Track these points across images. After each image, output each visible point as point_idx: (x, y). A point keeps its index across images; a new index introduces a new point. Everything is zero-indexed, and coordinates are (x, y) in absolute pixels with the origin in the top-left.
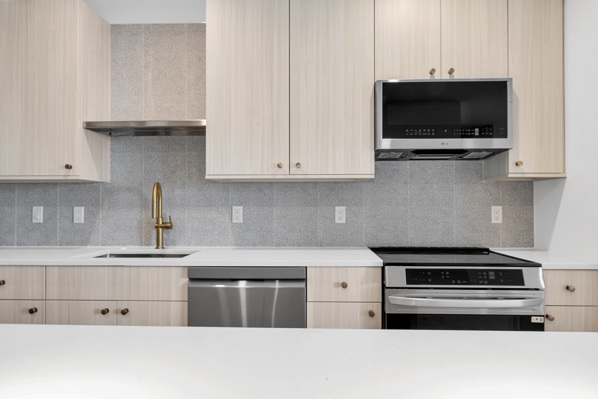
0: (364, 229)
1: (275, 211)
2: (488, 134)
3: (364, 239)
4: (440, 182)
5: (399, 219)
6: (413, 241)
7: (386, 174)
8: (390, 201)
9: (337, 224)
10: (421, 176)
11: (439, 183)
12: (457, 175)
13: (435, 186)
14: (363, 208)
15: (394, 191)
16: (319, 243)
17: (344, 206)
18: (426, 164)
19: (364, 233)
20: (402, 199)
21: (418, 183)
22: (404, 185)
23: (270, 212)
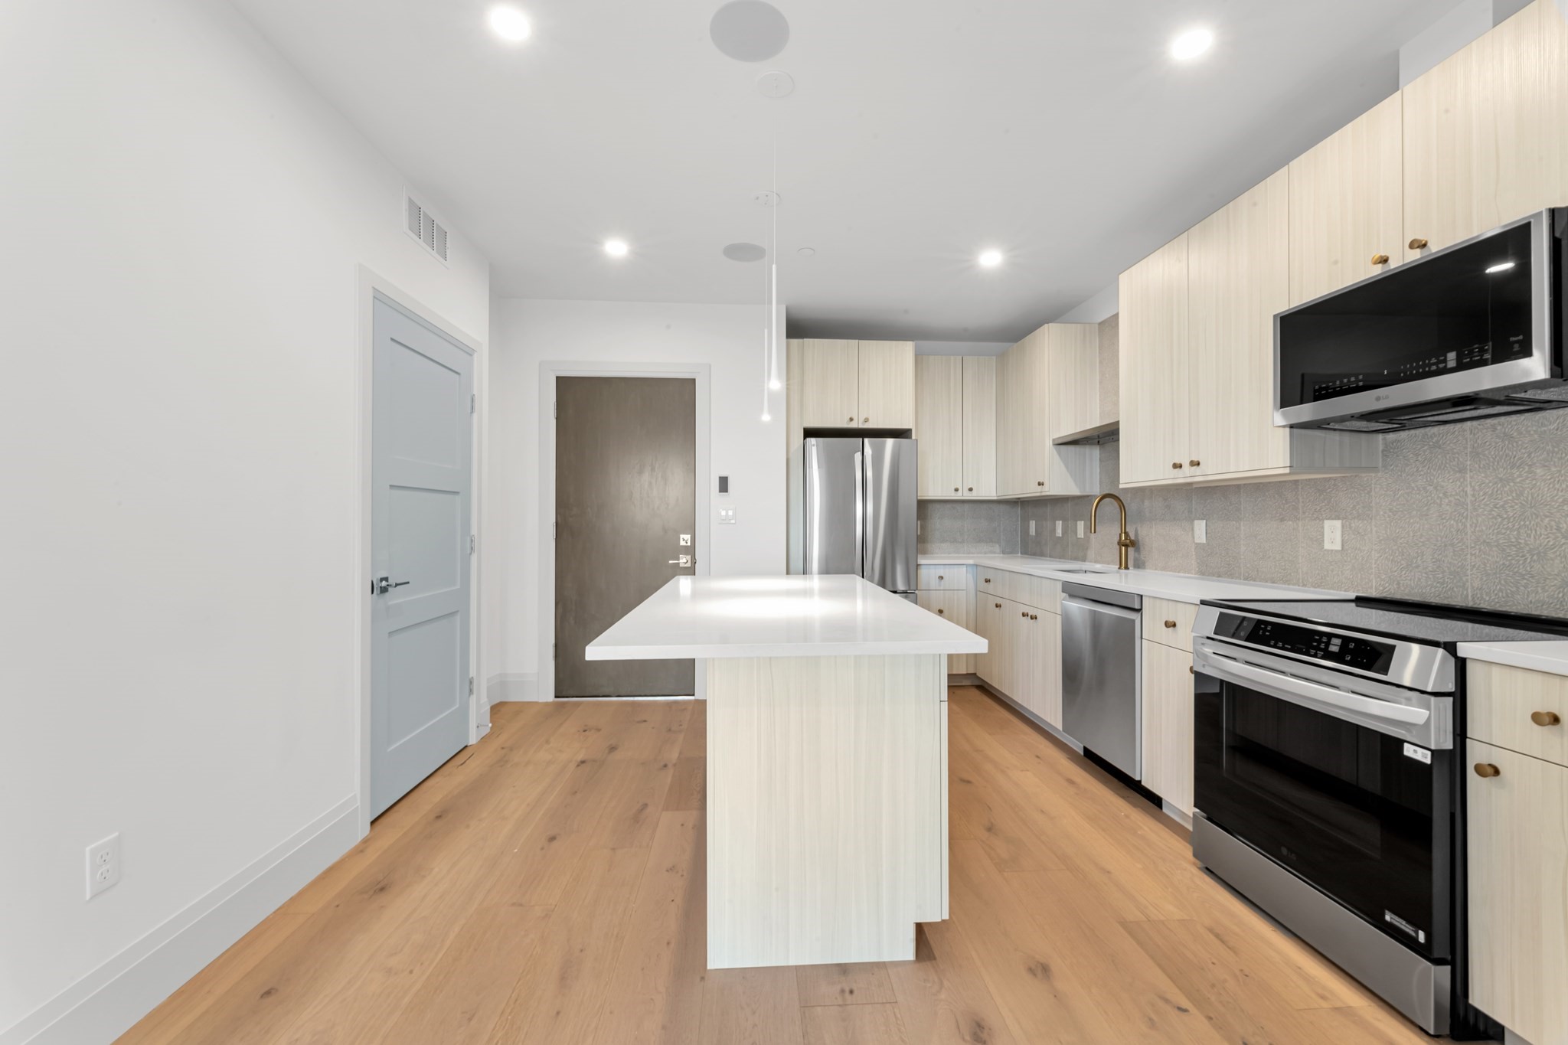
0: (1374, 562)
1: (1242, 528)
2: (1479, 358)
3: (1374, 581)
4: (1555, 462)
5: (1445, 546)
6: (1479, 595)
7: (1417, 455)
8: (1425, 508)
9: (1328, 551)
10: (1501, 453)
11: (1552, 463)
13: (1538, 471)
14: (1373, 523)
15: (1436, 488)
16: (1301, 581)
17: (1339, 519)
18: (1514, 423)
19: (1373, 570)
20: (1452, 504)
21: (1491, 468)
22: (1458, 475)
23: (1237, 528)
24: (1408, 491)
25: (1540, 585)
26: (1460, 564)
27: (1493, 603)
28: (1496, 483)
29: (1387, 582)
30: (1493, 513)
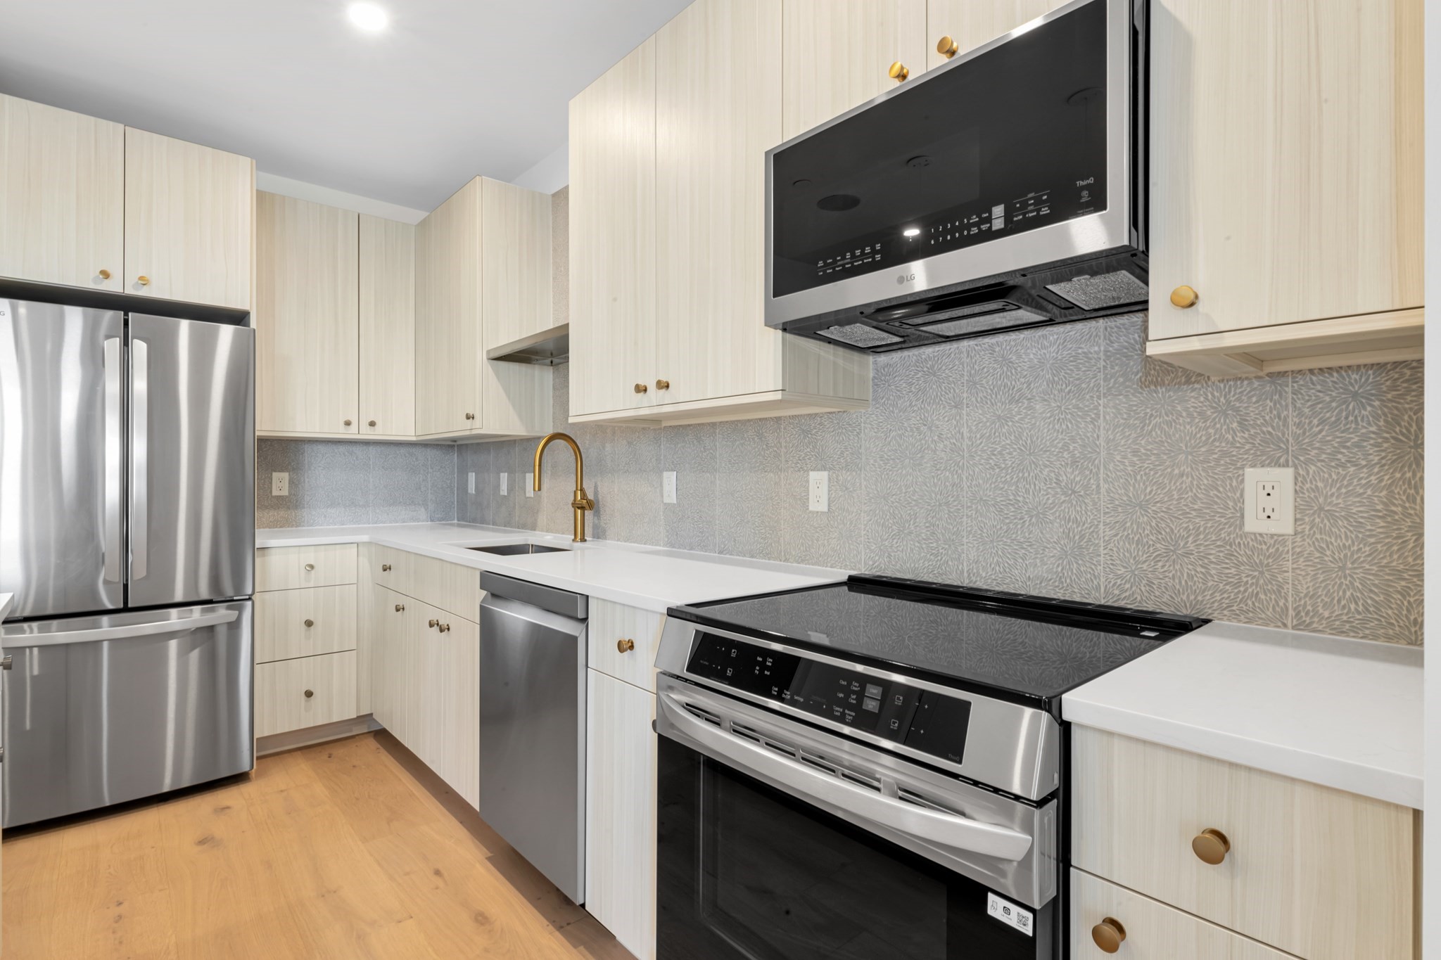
0: (863, 527)
1: (718, 482)
3: (863, 553)
4: (1055, 395)
5: (940, 505)
6: (975, 571)
7: (911, 384)
8: (919, 455)
9: (812, 512)
10: (999, 382)
11: (1052, 396)
12: (1112, 368)
13: (1038, 407)
14: (863, 476)
15: (930, 428)
16: (783, 554)
17: (825, 470)
18: (1013, 343)
19: (862, 539)
20: (948, 450)
21: (989, 402)
22: (954, 411)
23: (711, 482)
24: (900, 432)
25: (1039, 556)
26: (955, 529)
27: (989, 581)
28: (994, 422)
29: (877, 555)
30: (991, 461)
